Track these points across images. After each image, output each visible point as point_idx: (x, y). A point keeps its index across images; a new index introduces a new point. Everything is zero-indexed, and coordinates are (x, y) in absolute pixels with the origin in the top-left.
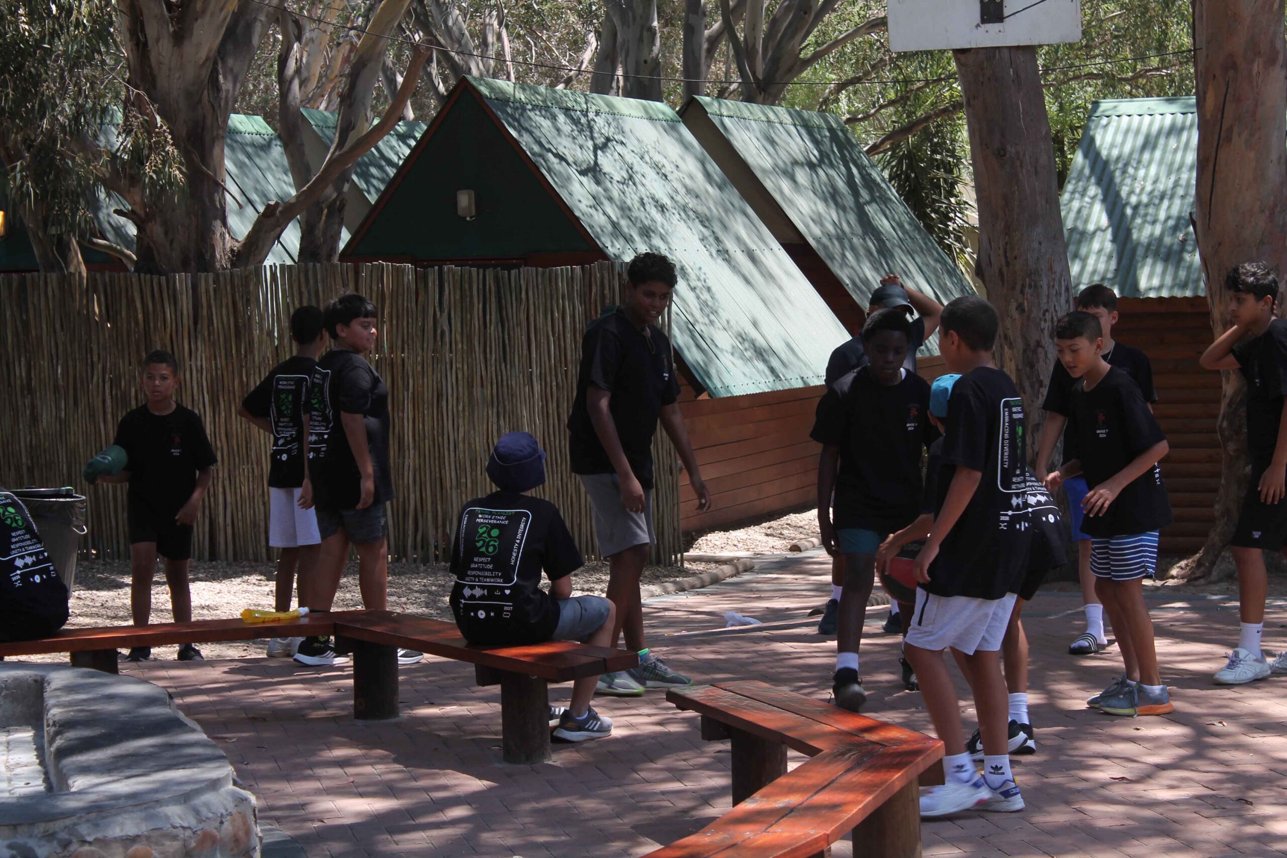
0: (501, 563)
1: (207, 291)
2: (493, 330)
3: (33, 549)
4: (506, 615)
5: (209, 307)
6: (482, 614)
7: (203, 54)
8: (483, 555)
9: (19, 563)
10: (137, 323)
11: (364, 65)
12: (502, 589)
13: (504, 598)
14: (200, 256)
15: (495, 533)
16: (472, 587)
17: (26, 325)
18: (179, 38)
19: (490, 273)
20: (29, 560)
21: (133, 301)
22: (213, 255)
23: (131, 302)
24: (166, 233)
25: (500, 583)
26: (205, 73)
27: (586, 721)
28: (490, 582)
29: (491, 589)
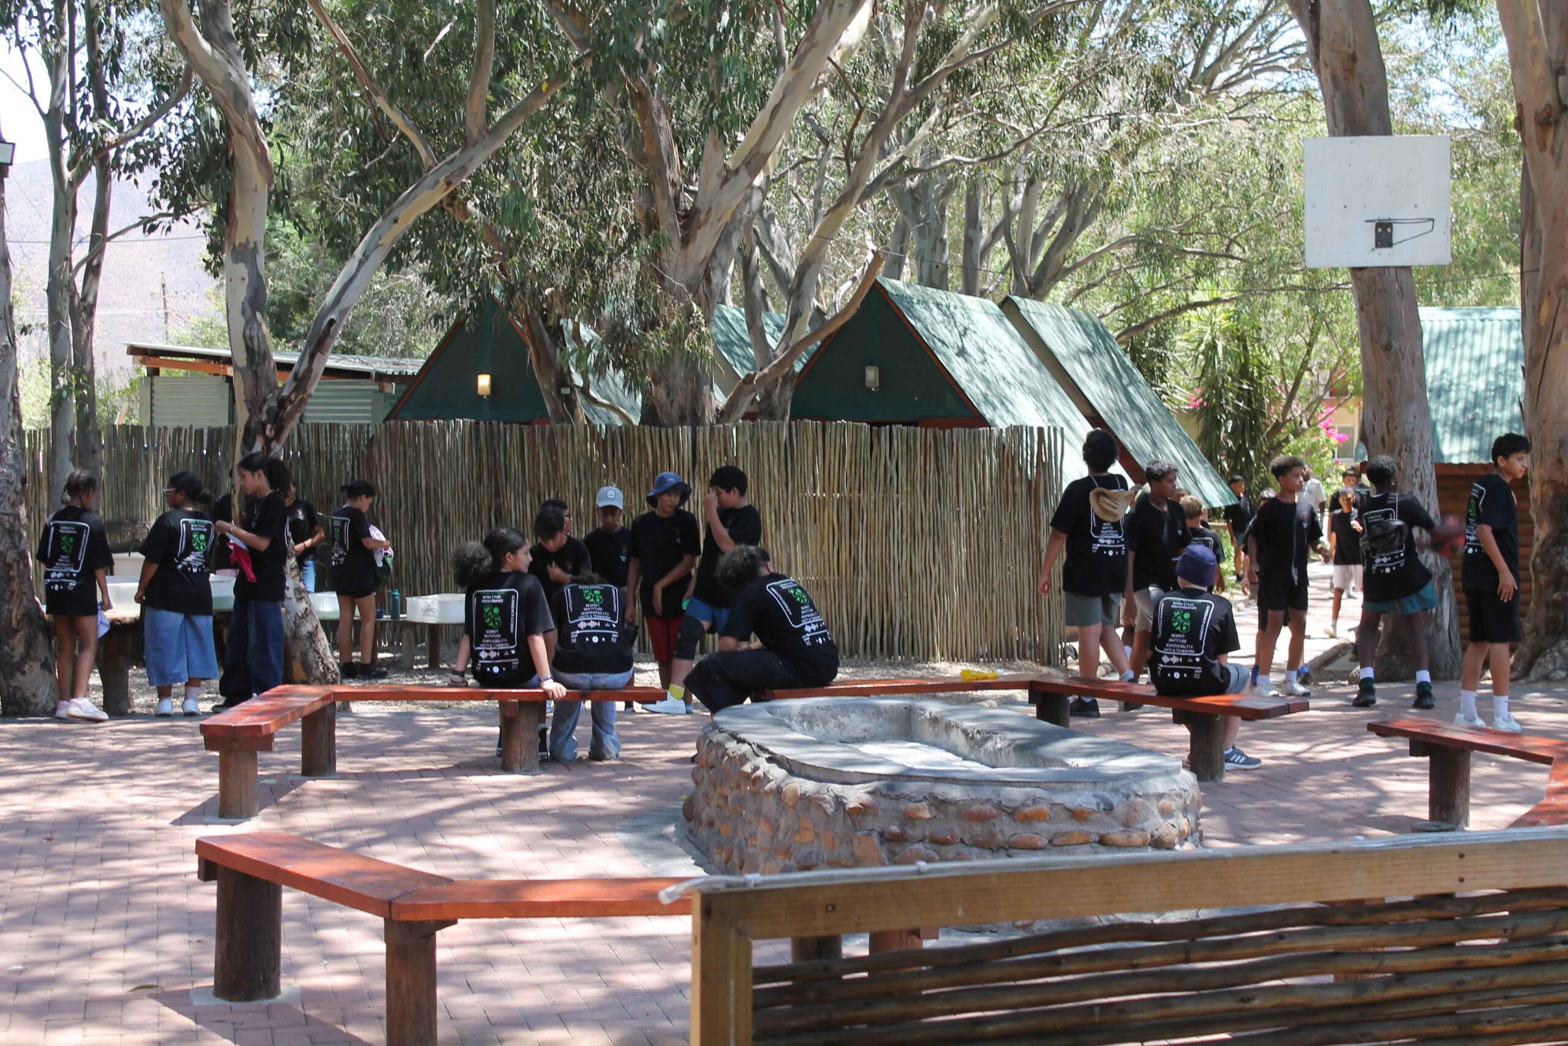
0: (1192, 638)
1: (704, 441)
2: (932, 477)
3: (816, 619)
4: (1197, 676)
5: (705, 453)
6: (1177, 675)
7: (702, 256)
8: (1178, 632)
9: (808, 629)
10: (647, 464)
11: (809, 266)
12: (1194, 658)
13: (1195, 664)
14: (694, 413)
15: (1187, 616)
16: (1170, 656)
17: (555, 466)
18: (685, 242)
19: (930, 432)
20: (814, 627)
21: (645, 447)
22: (703, 413)
23: (643, 449)
24: (668, 395)
25: (1192, 653)
26: (702, 270)
27: (1231, 755)
28: (1184, 653)
29: (1185, 658)
